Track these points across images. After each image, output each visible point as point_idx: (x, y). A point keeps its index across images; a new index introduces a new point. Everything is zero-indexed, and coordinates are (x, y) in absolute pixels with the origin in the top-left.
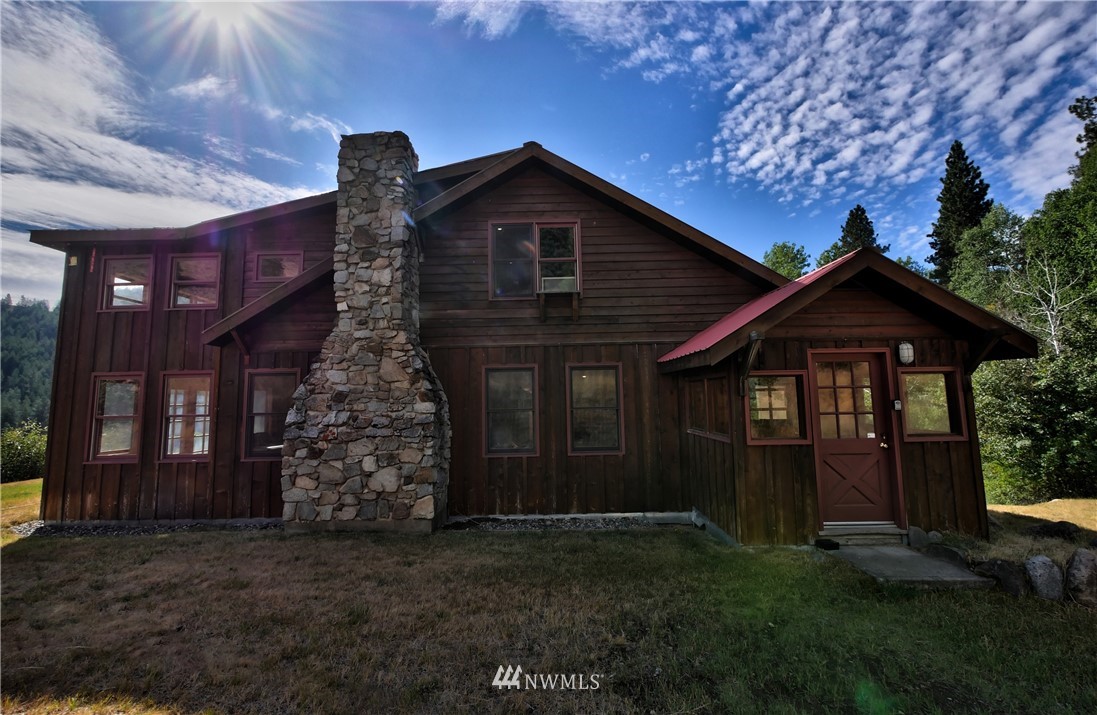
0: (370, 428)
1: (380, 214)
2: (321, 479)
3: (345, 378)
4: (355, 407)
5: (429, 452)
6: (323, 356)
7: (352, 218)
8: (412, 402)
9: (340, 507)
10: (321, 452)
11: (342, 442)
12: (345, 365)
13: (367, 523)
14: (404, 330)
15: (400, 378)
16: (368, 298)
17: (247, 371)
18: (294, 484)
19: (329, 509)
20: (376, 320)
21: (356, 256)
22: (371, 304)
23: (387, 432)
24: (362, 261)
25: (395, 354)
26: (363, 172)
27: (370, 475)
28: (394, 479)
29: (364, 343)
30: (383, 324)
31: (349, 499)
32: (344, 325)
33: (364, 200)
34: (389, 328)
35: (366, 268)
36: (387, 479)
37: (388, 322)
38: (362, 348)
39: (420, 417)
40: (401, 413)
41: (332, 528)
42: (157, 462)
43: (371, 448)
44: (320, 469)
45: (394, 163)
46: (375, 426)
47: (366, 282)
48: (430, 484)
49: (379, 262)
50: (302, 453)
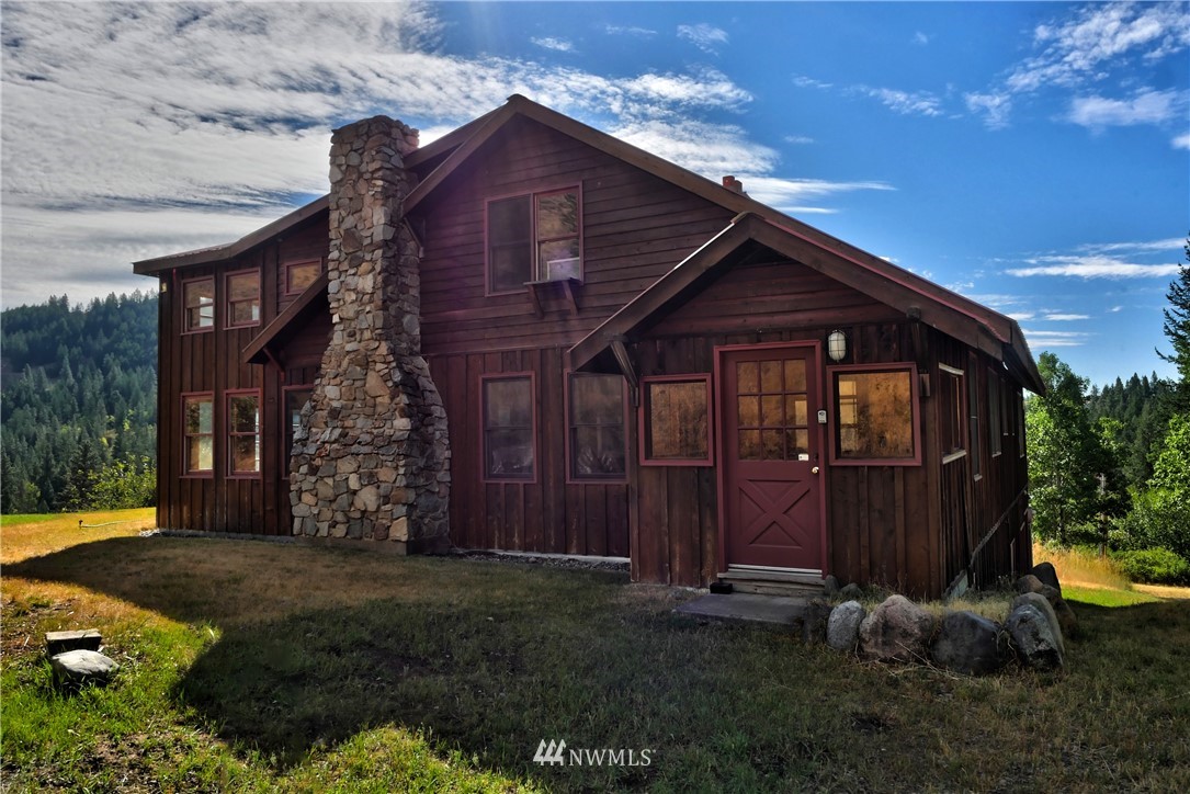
0: (356, 445)
1: (363, 214)
2: (319, 495)
3: (338, 393)
4: (346, 424)
5: (402, 471)
6: (323, 372)
7: (341, 222)
8: (391, 419)
9: (334, 525)
10: (318, 468)
11: (332, 459)
12: (338, 380)
13: (355, 542)
14: (386, 340)
15: (382, 393)
16: (355, 307)
17: (284, 388)
18: (300, 500)
19: (325, 525)
20: (362, 331)
21: (346, 263)
22: (358, 313)
23: (367, 449)
24: (351, 267)
25: (379, 366)
26: (350, 168)
27: (355, 492)
28: (374, 498)
29: (352, 356)
30: (367, 334)
31: (340, 517)
32: (337, 338)
33: (351, 199)
34: (372, 339)
35: (354, 275)
36: (368, 498)
37: (372, 332)
38: (351, 362)
39: (398, 434)
40: (382, 430)
41: (329, 543)
42: (225, 478)
43: (355, 465)
44: (318, 486)
45: (374, 153)
46: (359, 443)
47: (354, 290)
48: (404, 505)
49: (365, 266)
50: (304, 469)
